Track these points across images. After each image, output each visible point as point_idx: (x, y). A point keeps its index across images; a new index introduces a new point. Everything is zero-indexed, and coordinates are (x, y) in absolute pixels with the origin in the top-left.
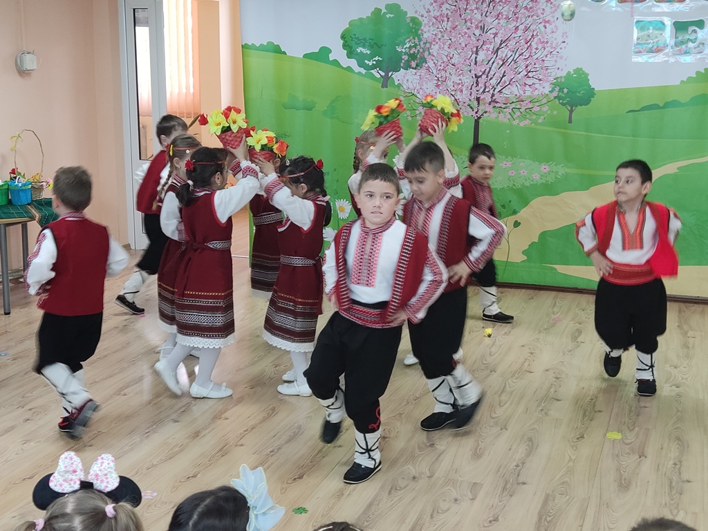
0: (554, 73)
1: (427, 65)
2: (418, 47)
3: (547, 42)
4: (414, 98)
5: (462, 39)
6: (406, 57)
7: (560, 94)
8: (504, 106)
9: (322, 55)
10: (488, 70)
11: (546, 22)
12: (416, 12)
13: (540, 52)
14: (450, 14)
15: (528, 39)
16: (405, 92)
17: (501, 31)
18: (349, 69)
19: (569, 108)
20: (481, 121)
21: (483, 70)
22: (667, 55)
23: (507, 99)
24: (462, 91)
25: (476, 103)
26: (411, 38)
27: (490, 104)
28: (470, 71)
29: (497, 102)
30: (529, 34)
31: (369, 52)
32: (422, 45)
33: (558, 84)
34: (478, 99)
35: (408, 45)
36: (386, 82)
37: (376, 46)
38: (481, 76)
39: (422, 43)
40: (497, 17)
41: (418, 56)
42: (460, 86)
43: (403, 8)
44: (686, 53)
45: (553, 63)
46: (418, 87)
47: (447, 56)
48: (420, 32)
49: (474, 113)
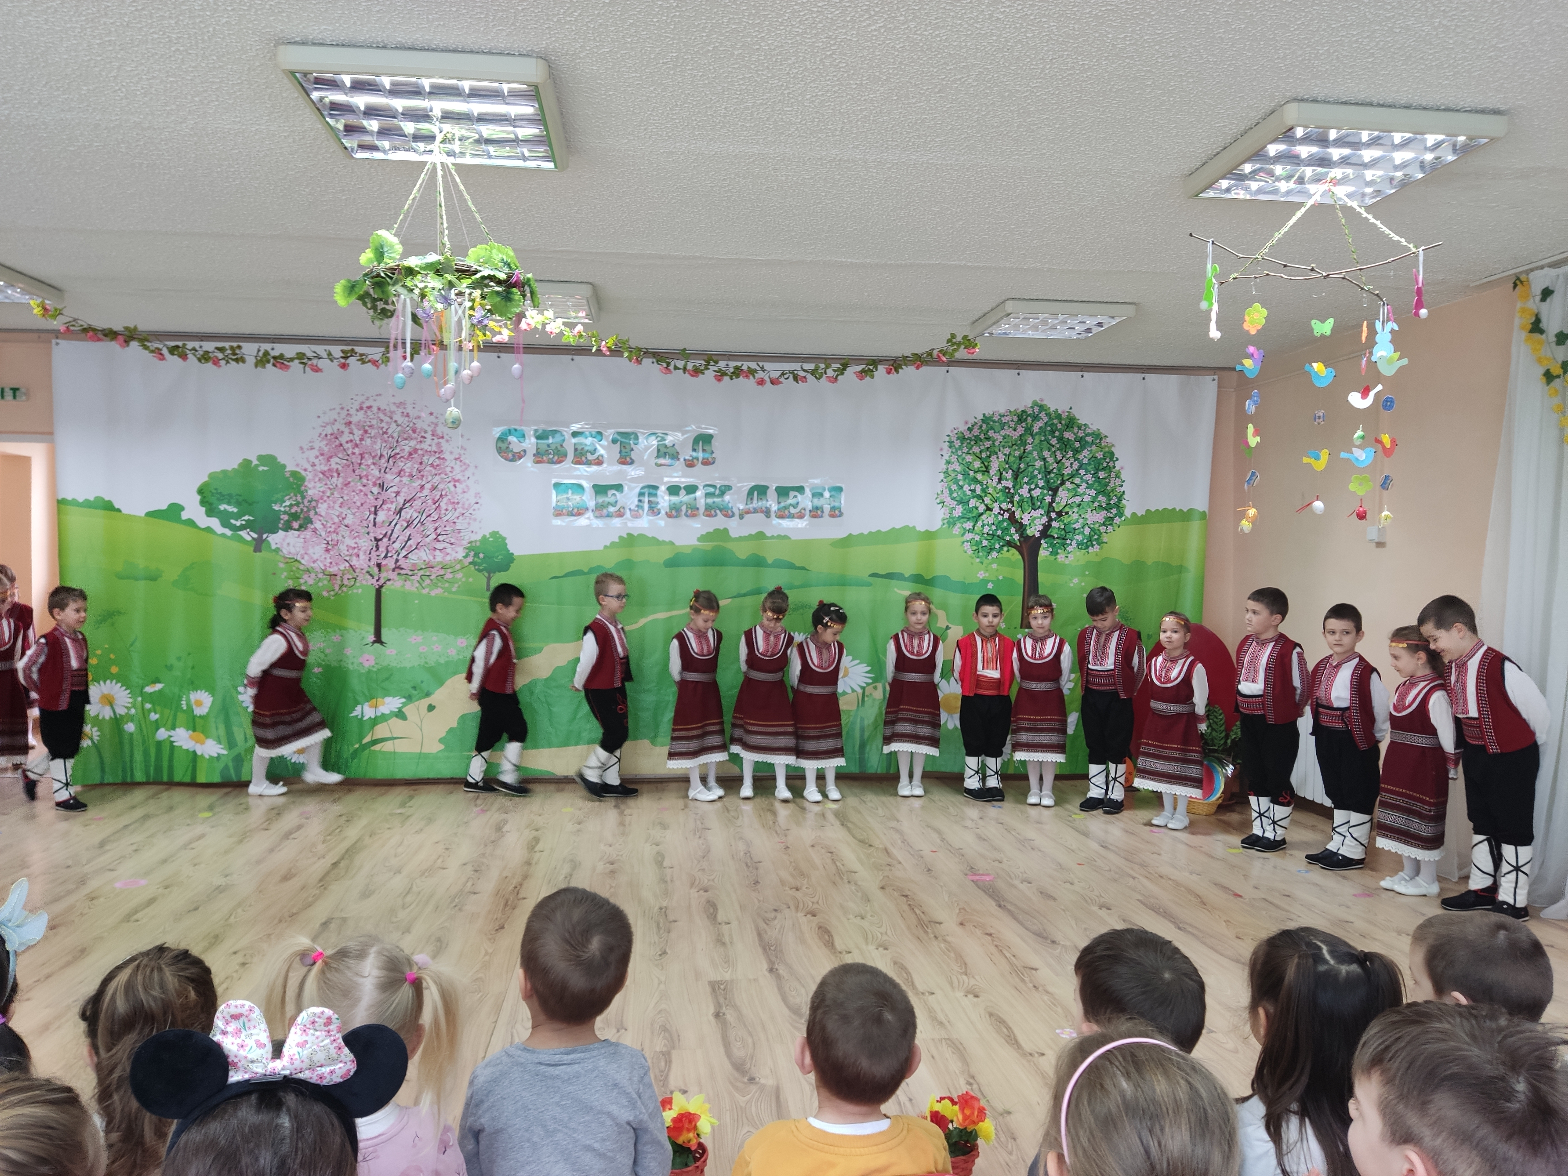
0: (468, 537)
1: (312, 527)
2: (301, 506)
3: (458, 503)
4: (297, 564)
5: (357, 498)
6: (286, 517)
7: (476, 559)
8: (410, 573)
9: (173, 512)
10: (390, 532)
11: (455, 480)
12: (297, 465)
13: (450, 514)
14: (340, 469)
15: (436, 499)
16: (285, 558)
17: (404, 490)
18: (209, 530)
19: (486, 574)
20: (383, 590)
21: (384, 532)
22: (588, 518)
23: (414, 565)
24: (358, 556)
25: (376, 570)
26: (292, 495)
28: (368, 533)
29: (402, 569)
30: (437, 494)
31: (235, 510)
32: (307, 504)
33: (473, 549)
34: (379, 565)
35: (288, 503)
36: (259, 545)
37: (245, 503)
38: (381, 540)
39: (306, 501)
40: (399, 474)
41: (302, 516)
42: (356, 550)
43: (281, 460)
44: (608, 516)
45: (466, 526)
46: (302, 552)
47: (338, 516)
48: (303, 488)
49: (374, 581)
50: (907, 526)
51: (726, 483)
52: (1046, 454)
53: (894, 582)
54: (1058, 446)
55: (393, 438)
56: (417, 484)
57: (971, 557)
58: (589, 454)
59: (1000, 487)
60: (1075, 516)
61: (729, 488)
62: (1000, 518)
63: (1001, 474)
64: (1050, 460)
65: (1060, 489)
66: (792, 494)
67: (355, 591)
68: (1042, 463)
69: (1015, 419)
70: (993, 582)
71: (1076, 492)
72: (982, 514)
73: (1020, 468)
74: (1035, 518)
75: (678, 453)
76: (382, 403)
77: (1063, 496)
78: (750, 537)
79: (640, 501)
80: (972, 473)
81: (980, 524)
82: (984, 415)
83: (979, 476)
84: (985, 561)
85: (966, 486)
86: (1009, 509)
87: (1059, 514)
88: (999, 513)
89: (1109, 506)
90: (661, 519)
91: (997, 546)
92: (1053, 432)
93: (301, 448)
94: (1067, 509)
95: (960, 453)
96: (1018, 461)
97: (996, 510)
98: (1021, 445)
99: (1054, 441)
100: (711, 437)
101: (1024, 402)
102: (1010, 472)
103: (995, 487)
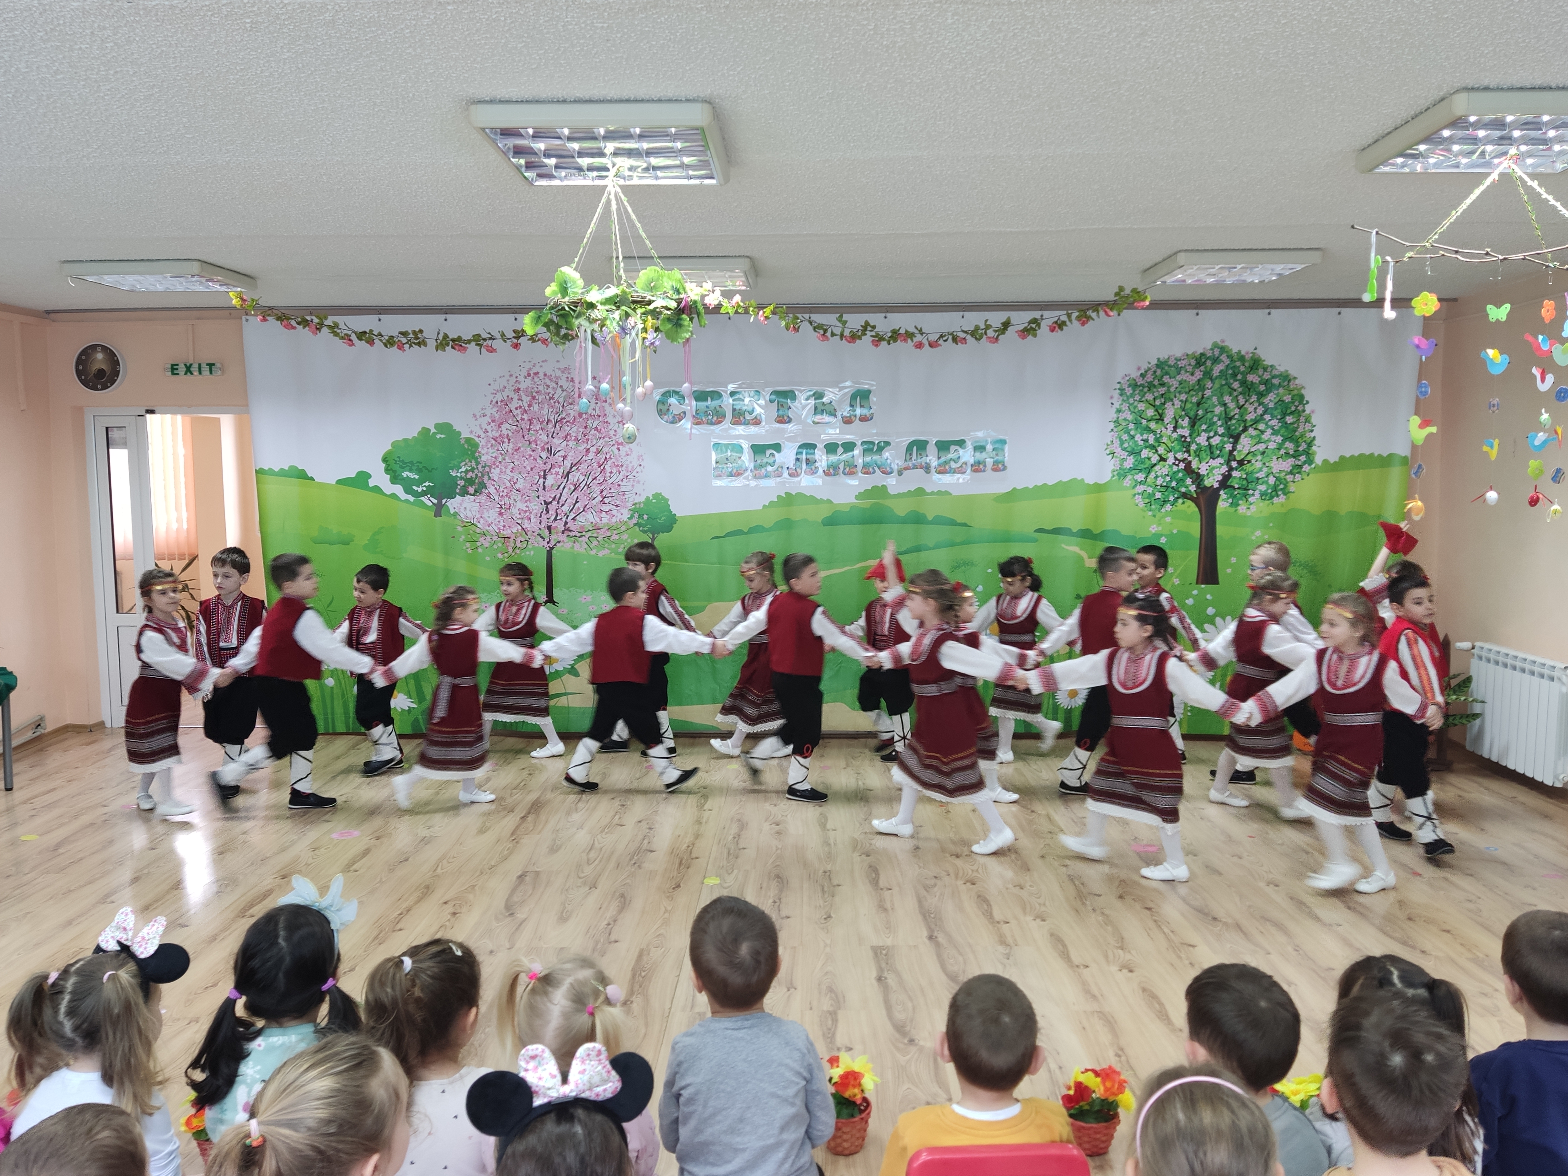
0: (632, 499)
1: (487, 491)
2: (476, 471)
3: (622, 466)
4: (474, 528)
5: (527, 462)
6: (462, 483)
7: (640, 521)
8: (579, 535)
9: (361, 480)
10: (558, 496)
11: (619, 444)
12: (471, 432)
13: (615, 477)
14: (510, 434)
15: (601, 462)
16: (463, 522)
17: (570, 454)
18: (394, 496)
19: (651, 536)
20: (554, 552)
21: (553, 496)
22: (747, 478)
23: (582, 527)
24: (530, 519)
25: (547, 532)
26: (467, 460)
27: (563, 532)
28: (538, 497)
29: (571, 531)
30: (602, 457)
31: (417, 477)
32: (481, 469)
33: (636, 510)
34: (549, 528)
35: (463, 469)
36: (439, 510)
37: (425, 471)
38: (551, 503)
39: (480, 467)
40: (566, 438)
41: (477, 481)
42: (527, 514)
43: (457, 427)
44: (766, 476)
45: (630, 488)
46: (478, 516)
47: (510, 481)
48: (477, 454)
49: (545, 543)
50: (1075, 479)
51: (886, 439)
52: (1227, 399)
53: (1061, 537)
54: (1240, 390)
55: (559, 403)
56: (582, 447)
57: (1143, 510)
58: (747, 414)
59: (1175, 435)
60: (1258, 465)
61: (887, 444)
62: (1175, 468)
63: (1177, 422)
64: (1232, 405)
65: (1243, 436)
66: (953, 448)
67: (528, 553)
68: (1223, 409)
69: (1193, 362)
70: (1166, 536)
71: (1260, 439)
72: (1155, 465)
73: (1197, 415)
74: (1214, 468)
75: (835, 410)
76: (548, 369)
77: (1245, 444)
78: (909, 494)
79: (798, 459)
80: (1144, 422)
81: (1152, 475)
82: (1159, 359)
83: (1153, 425)
84: (1159, 515)
85: (1139, 435)
86: (1185, 459)
87: (1241, 463)
88: (1174, 464)
89: (1298, 453)
90: (820, 477)
91: (1171, 498)
92: (1235, 375)
93: (475, 416)
94: (1249, 458)
95: (1131, 401)
96: (1195, 408)
97: (1171, 460)
98: (1199, 390)
99: (1236, 385)
100: (869, 392)
101: (1203, 344)
102: (1187, 419)
103: (1170, 437)
